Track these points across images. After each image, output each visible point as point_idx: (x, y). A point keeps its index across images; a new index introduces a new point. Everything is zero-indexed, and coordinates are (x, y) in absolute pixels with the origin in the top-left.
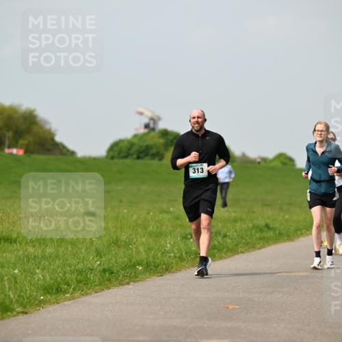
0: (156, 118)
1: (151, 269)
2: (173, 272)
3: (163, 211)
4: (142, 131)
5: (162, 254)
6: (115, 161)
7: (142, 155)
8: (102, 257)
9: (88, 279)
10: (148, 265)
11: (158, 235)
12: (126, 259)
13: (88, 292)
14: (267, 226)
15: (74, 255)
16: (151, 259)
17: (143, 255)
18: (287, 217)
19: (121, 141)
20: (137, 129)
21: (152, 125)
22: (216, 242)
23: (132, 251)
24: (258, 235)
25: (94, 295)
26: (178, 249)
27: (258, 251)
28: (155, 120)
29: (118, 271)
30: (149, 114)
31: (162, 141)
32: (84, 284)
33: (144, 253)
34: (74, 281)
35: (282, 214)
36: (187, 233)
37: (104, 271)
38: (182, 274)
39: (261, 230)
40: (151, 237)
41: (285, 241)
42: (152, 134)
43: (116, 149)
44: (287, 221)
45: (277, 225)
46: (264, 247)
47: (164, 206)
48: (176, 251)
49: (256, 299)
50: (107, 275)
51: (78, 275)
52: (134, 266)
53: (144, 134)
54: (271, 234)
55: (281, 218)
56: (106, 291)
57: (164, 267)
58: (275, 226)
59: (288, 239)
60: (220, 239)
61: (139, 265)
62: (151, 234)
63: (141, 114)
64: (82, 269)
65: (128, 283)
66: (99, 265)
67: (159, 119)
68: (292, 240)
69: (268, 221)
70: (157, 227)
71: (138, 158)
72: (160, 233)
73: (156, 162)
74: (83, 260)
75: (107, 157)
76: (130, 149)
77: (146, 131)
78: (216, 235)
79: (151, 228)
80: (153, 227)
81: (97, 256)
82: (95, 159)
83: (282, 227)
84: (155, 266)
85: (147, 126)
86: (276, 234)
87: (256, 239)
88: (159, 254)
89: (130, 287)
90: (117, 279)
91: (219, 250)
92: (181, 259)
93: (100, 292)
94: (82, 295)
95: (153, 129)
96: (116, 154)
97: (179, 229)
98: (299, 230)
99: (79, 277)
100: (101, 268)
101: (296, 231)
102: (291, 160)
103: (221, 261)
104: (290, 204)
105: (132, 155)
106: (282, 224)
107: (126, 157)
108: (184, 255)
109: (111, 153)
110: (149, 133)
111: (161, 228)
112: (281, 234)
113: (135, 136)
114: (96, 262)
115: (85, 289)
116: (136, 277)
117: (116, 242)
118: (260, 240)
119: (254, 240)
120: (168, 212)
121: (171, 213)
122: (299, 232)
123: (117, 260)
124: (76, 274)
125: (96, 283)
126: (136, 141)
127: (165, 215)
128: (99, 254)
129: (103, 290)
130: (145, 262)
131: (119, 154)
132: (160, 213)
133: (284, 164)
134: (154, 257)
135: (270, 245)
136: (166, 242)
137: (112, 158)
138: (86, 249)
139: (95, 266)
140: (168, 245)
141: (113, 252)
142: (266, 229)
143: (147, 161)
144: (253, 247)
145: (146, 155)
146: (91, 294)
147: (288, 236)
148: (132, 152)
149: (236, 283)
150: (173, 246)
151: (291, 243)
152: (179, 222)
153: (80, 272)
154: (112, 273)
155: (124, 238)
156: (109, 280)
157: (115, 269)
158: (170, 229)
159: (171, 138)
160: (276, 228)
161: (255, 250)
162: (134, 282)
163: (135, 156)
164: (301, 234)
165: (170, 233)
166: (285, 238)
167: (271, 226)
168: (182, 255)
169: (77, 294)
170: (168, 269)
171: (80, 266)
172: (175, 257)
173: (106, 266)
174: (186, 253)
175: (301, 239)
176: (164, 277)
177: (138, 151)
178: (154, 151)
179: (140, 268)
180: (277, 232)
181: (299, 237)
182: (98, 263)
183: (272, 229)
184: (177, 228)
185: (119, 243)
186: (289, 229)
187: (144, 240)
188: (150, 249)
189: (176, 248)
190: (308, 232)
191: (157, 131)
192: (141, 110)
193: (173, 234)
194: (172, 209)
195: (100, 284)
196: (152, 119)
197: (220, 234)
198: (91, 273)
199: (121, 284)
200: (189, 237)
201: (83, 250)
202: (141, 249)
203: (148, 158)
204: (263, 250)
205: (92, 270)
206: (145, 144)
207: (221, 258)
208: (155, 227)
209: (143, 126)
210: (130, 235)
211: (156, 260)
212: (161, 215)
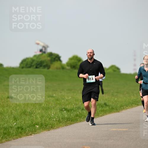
0: (46, 47)
1: (43, 127)
2: (55, 129)
3: (49, 96)
4: (39, 53)
5: (49, 119)
6: (24, 69)
7: (38, 66)
8: (17, 121)
9: (9, 132)
10: (42, 125)
11: (47, 109)
12: (30, 122)
13: (10, 139)
14: (105, 104)
15: (2, 120)
16: (43, 122)
17: (39, 120)
18: (116, 99)
19: (27, 59)
20: (36, 52)
21: (44, 50)
22: (78, 113)
23: (33, 117)
24: (100, 109)
25: (13, 141)
26: (58, 117)
27: (101, 118)
28: (45, 47)
29: (26, 128)
30: (42, 44)
31: (49, 58)
32: (8, 135)
33: (39, 119)
34: (2, 133)
35: (113, 98)
36: (63, 107)
37: (18, 128)
38: (60, 130)
39: (102, 107)
40: (43, 110)
41: (115, 112)
42: (44, 55)
43: (25, 63)
44: (116, 101)
45: (110, 104)
46: (103, 116)
47: (51, 93)
48: (56, 118)
49: (99, 143)
50: (20, 130)
51: (4, 130)
52: (34, 125)
53: (40, 55)
54: (108, 108)
55: (113, 100)
56: (19, 139)
57: (50, 126)
58: (109, 104)
59: (116, 111)
60: (80, 111)
61: (37, 125)
62: (43, 109)
63: (38, 44)
64: (6, 127)
65: (31, 135)
66: (16, 125)
67: (48, 47)
68: (119, 112)
69: (106, 102)
70: (47, 105)
71: (36, 67)
72: (48, 108)
73: (46, 70)
74: (7, 122)
75: (20, 67)
76: (32, 63)
77: (41, 53)
78: (78, 109)
79: (43, 105)
80: (44, 105)
81: (14, 120)
82: (13, 68)
83: (114, 104)
84: (45, 126)
85: (41, 51)
86: (110, 108)
87: (99, 111)
88: (48, 119)
89: (32, 136)
90: (25, 132)
91: (80, 117)
92: (59, 121)
93: (16, 139)
94: (7, 141)
95: (45, 52)
96: (25, 66)
97: (58, 106)
98: (123, 106)
99: (5, 131)
100: (17, 127)
101: (121, 106)
102: (118, 69)
103: (81, 123)
104: (117, 92)
105: (33, 66)
106: (113, 103)
107: (30, 67)
108: (61, 120)
109: (22, 65)
110: (42, 54)
111: (49, 105)
112: (113, 108)
113: (35, 56)
114: (14, 123)
115: (8, 138)
116: (35, 131)
117: (25, 113)
118: (102, 111)
119: (98, 111)
120: (52, 97)
121: (54, 97)
122: (122, 108)
123: (25, 122)
124: (3, 130)
125: (14, 135)
126: (35, 58)
127: (51, 98)
128: (15, 119)
129: (18, 138)
130: (40, 123)
131: (26, 65)
132: (48, 97)
133: (114, 71)
134: (45, 120)
135: (107, 114)
136: (51, 112)
137: (23, 68)
138: (9, 116)
139: (14, 125)
140: (53, 114)
141: (23, 118)
142: (105, 106)
143: (41, 69)
144: (98, 116)
145: (41, 66)
146: (11, 140)
147: (117, 109)
148: (33, 64)
149: (89, 134)
150: (55, 115)
151: (118, 113)
152: (58, 102)
153: (5, 129)
154: (22, 129)
155: (28, 110)
156: (21, 133)
157: (24, 127)
158: (53, 106)
159: (54, 57)
160: (110, 105)
161: (99, 117)
162: (34, 134)
163: (35, 67)
164: (123, 108)
165: (54, 108)
166: (115, 111)
167: (108, 104)
168: (60, 119)
169: (3, 141)
170: (52, 127)
171: (5, 126)
172: (56, 121)
173: (19, 126)
174: (62, 119)
175: (123, 111)
176: (50, 131)
177: (36, 64)
178: (45, 64)
179: (38, 126)
180: (111, 107)
181: (122, 110)
182: (15, 124)
183: (108, 106)
184: (57, 105)
185: (26, 113)
186: (117, 106)
187: (39, 111)
188: (43, 116)
189: (57, 115)
190: (127, 108)
191: (46, 53)
192: (38, 42)
193: (55, 108)
194: (54, 95)
195: (16, 135)
196: (44, 47)
197: (80, 108)
198: (11, 129)
199: (27, 135)
200: (64, 110)
201: (7, 117)
202: (38, 116)
203: (42, 68)
204: (103, 117)
205: (12, 127)
206: (40, 60)
207: (81, 121)
208: (45, 105)
209: (39, 51)
210: (32, 109)
211: (46, 123)
212: (49, 98)
